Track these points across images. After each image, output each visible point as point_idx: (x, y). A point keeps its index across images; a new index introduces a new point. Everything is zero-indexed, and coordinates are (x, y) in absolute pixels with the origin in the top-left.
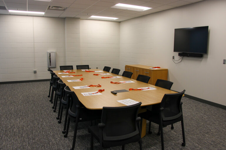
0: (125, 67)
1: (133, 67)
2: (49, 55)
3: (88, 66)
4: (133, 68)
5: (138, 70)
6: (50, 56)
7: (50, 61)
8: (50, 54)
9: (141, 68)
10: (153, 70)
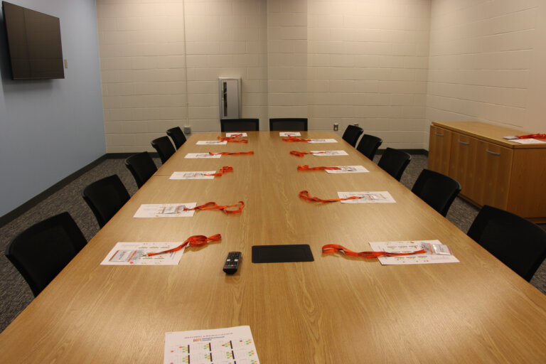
0: (431, 127)
1: (453, 131)
2: (223, 87)
3: (304, 121)
4: (453, 134)
5: (467, 143)
6: (225, 90)
7: (226, 105)
8: (225, 84)
9: (475, 136)
10: (514, 147)
